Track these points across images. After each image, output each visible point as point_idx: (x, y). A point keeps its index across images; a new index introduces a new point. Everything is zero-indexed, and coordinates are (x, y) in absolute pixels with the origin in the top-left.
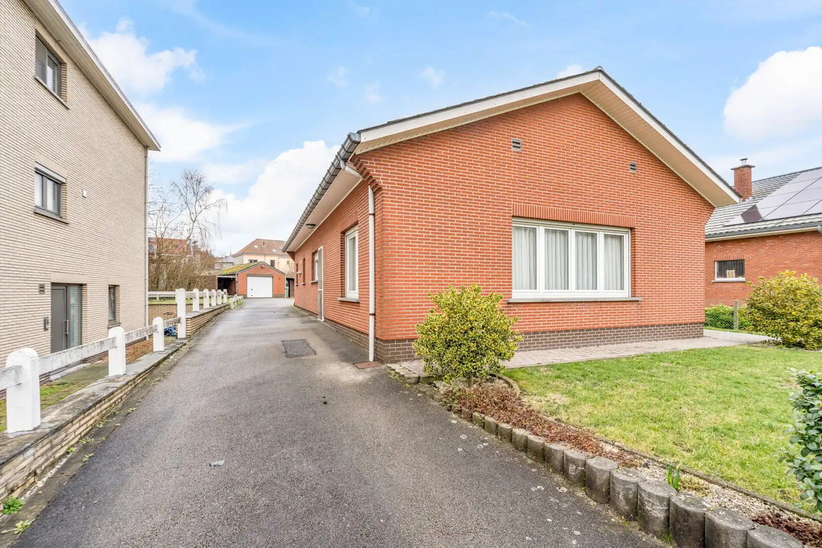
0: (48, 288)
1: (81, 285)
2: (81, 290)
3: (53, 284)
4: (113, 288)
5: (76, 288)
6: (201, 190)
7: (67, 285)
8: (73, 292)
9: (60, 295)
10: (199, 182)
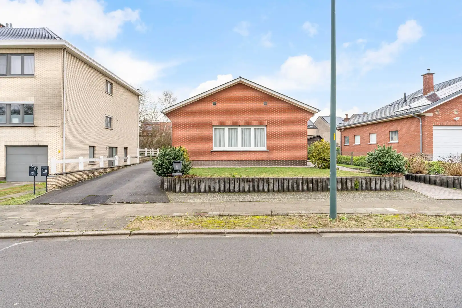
0: (108, 148)
1: (116, 147)
2: (116, 149)
3: (109, 147)
4: (126, 149)
5: (115, 148)
6: (171, 100)
7: (113, 147)
8: (114, 149)
9: (111, 150)
10: (170, 96)
